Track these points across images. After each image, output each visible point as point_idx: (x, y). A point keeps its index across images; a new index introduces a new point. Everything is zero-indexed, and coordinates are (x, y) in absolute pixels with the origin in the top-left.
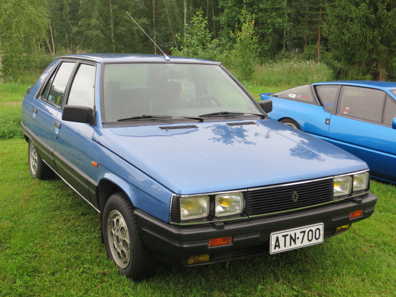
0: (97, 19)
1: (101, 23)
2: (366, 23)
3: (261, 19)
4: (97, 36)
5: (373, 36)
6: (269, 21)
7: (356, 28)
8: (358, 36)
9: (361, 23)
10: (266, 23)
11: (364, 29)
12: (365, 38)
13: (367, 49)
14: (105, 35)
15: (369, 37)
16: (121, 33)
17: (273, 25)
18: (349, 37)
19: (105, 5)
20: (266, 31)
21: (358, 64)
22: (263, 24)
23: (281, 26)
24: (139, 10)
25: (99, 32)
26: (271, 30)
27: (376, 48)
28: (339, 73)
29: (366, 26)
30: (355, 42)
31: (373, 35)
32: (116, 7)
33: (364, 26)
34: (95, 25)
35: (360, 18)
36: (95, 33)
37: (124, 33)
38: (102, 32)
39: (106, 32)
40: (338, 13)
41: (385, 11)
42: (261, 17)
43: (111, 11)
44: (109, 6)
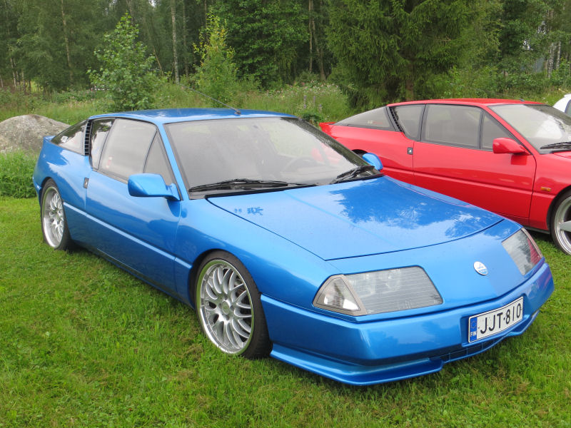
0: (43, 35)
1: (48, 40)
2: (380, 28)
3: (266, 28)
4: (43, 58)
5: (388, 47)
6: (276, 31)
7: (365, 35)
8: (369, 47)
9: (371, 28)
10: (273, 33)
11: (376, 37)
12: (379, 48)
13: (383, 64)
14: (54, 56)
15: (384, 47)
16: (78, 53)
17: (282, 36)
18: (357, 48)
19: (55, 14)
20: (273, 45)
21: (374, 86)
22: (269, 35)
23: (294, 38)
24: (107, 21)
25: (45, 52)
26: (279, 44)
27: (395, 62)
28: (356, 99)
29: (380, 33)
30: (365, 55)
31: (388, 44)
32: (69, 17)
33: (376, 33)
34: (39, 44)
35: (370, 22)
36: (39, 54)
37: (82, 54)
38: (51, 53)
39: (56, 54)
40: (344, 16)
41: (402, 10)
42: (267, 25)
43: (65, 23)
44: (61, 16)
